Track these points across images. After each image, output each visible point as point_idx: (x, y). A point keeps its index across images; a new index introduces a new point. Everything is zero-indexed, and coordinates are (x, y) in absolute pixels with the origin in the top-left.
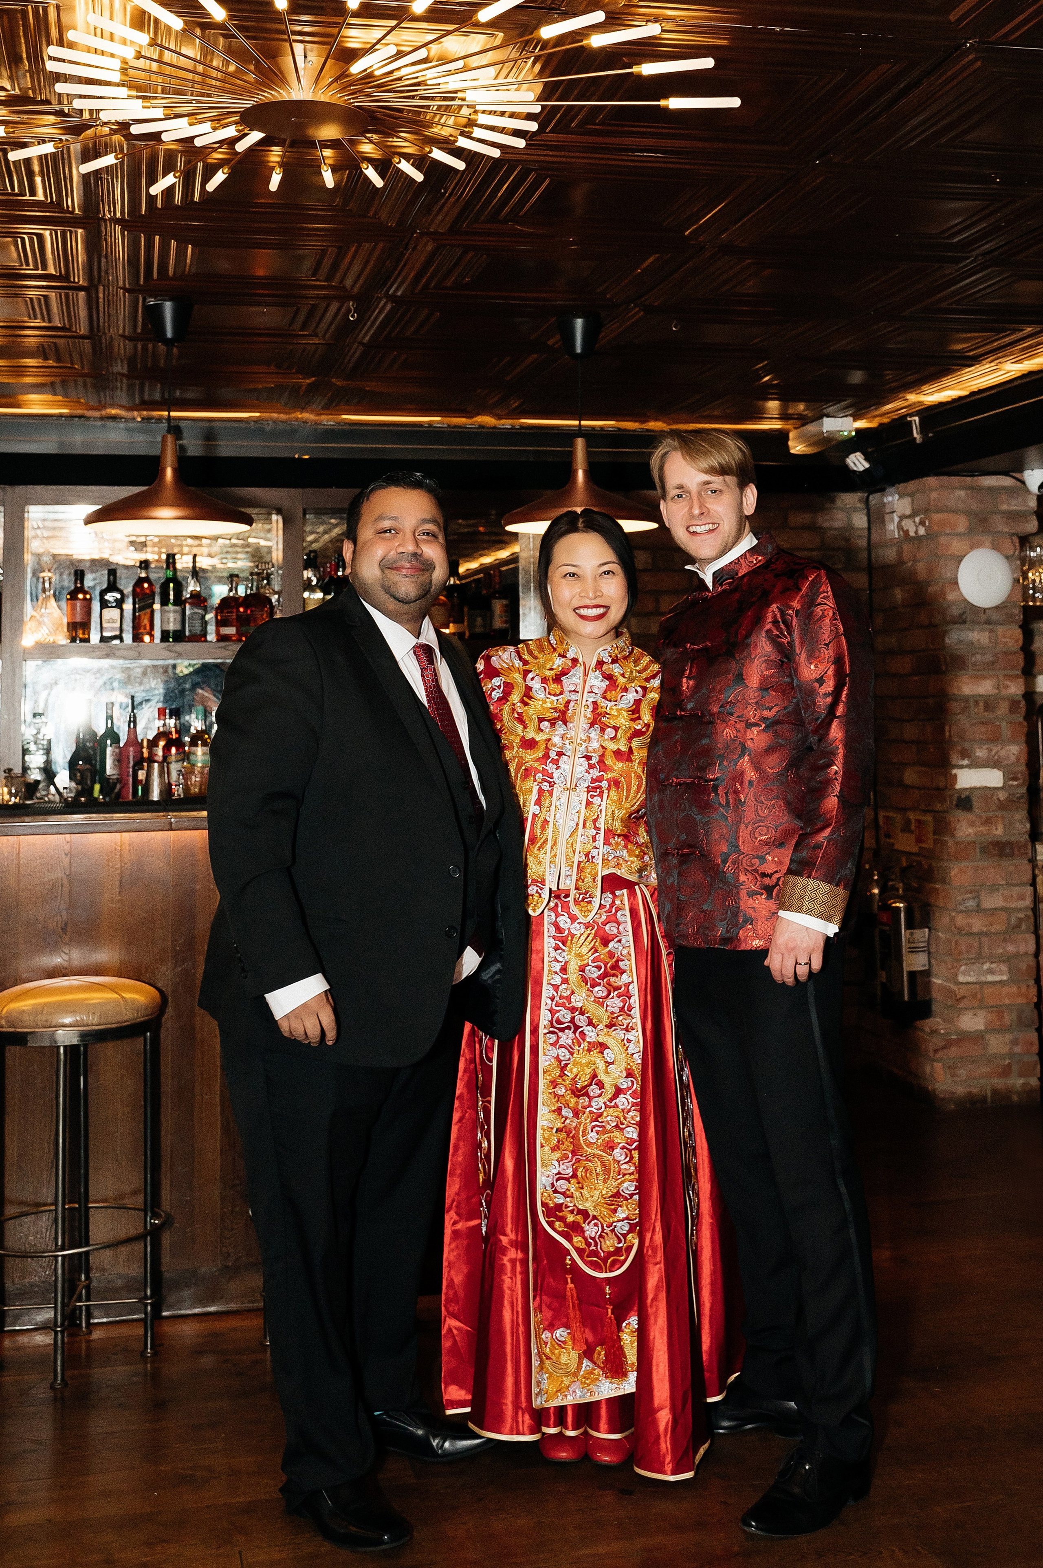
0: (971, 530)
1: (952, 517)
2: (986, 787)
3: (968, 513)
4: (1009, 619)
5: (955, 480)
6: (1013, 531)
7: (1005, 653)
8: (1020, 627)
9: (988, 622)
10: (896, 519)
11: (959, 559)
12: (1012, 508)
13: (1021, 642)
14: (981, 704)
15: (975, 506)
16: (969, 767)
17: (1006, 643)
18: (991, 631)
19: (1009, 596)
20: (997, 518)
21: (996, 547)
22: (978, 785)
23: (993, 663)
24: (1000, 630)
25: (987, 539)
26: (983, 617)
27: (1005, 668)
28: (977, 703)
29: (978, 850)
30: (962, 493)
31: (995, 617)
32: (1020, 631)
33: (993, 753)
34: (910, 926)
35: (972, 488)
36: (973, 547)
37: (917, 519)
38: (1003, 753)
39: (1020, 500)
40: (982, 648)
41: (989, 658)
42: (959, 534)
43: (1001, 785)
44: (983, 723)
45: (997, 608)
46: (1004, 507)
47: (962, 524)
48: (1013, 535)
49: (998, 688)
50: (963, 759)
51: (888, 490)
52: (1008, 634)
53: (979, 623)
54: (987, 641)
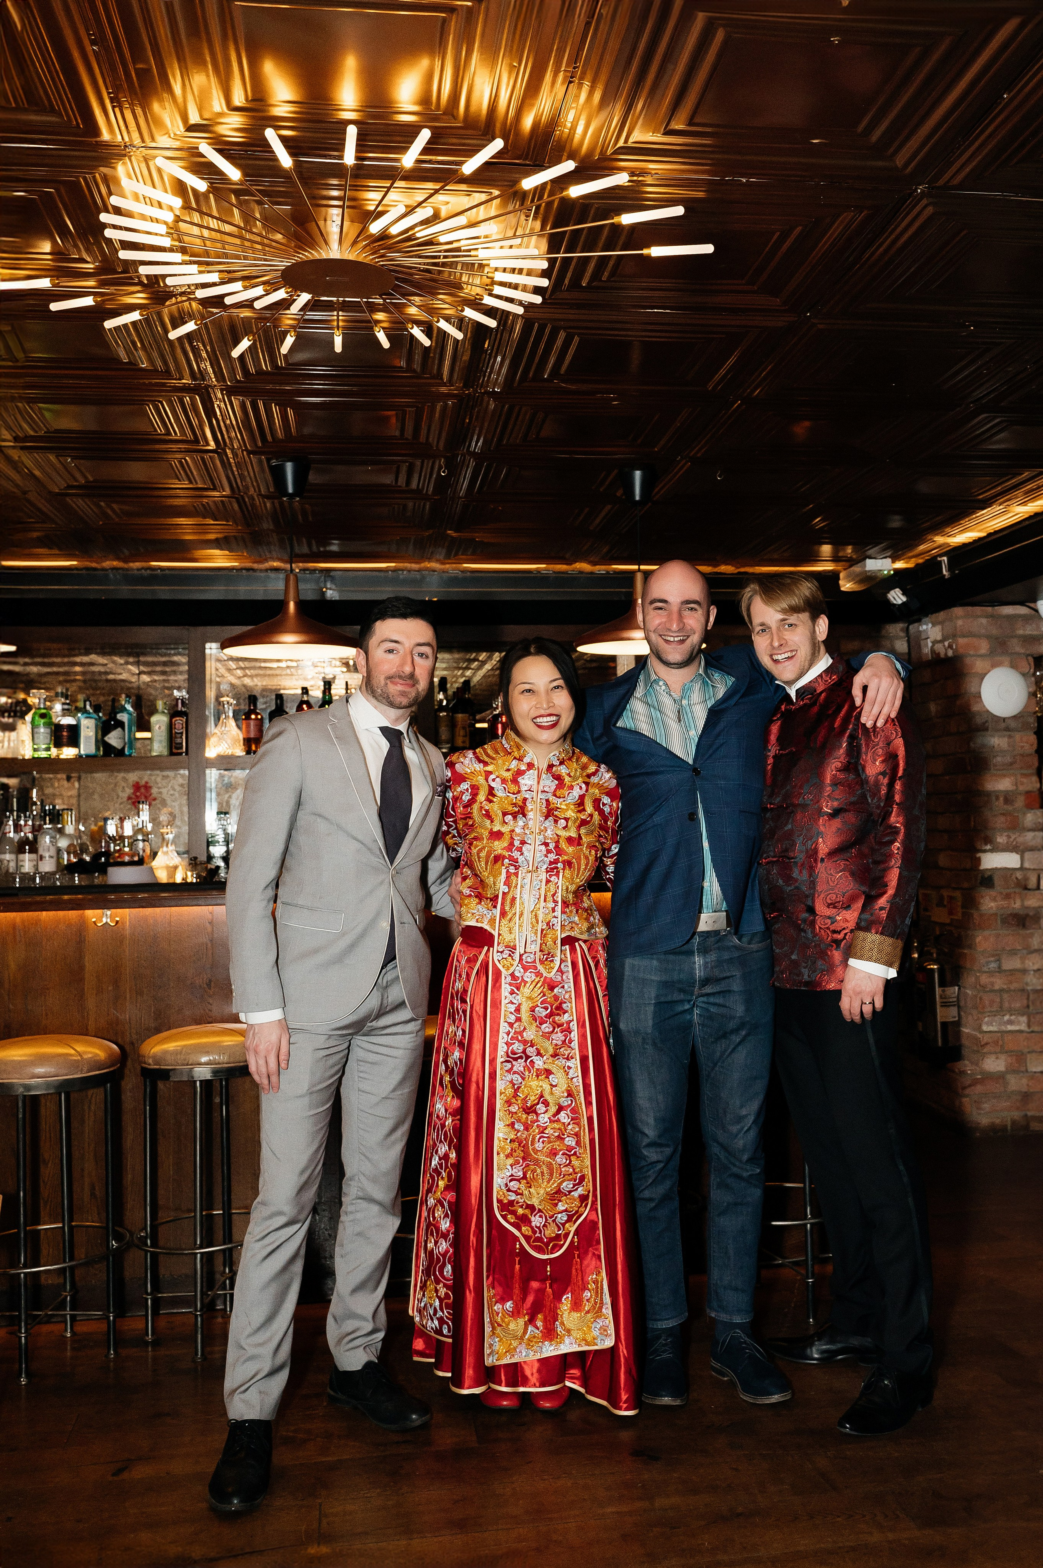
0: (992, 653)
1: (975, 640)
2: (1006, 869)
3: (988, 637)
4: (1025, 727)
5: (978, 610)
6: (1028, 652)
7: (1022, 755)
8: (1035, 733)
9: (1007, 729)
10: (930, 644)
11: (982, 677)
12: (1028, 632)
13: (1035, 746)
14: (1001, 799)
15: (995, 632)
16: (991, 851)
17: (1022, 747)
18: (1010, 737)
19: (1026, 707)
20: (1015, 641)
21: (1013, 666)
22: (999, 866)
23: (1011, 764)
24: (1017, 736)
25: (1006, 660)
26: (1003, 725)
27: (1022, 768)
28: (997, 798)
29: (999, 922)
30: (984, 621)
31: (1013, 724)
32: (1035, 736)
33: (1011, 840)
34: (942, 984)
35: (991, 616)
36: (994, 666)
37: (946, 644)
38: (1020, 840)
39: (1034, 625)
40: (1002, 751)
41: (1008, 759)
42: (981, 656)
43: (1018, 866)
44: (1003, 814)
45: (1014, 717)
46: (1021, 632)
47: (984, 646)
48: (1028, 655)
49: (1016, 785)
50: (986, 844)
51: (923, 620)
52: (1024, 739)
53: (998, 730)
54: (1006, 745)
